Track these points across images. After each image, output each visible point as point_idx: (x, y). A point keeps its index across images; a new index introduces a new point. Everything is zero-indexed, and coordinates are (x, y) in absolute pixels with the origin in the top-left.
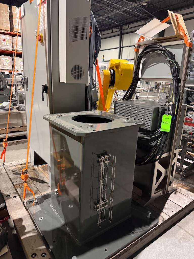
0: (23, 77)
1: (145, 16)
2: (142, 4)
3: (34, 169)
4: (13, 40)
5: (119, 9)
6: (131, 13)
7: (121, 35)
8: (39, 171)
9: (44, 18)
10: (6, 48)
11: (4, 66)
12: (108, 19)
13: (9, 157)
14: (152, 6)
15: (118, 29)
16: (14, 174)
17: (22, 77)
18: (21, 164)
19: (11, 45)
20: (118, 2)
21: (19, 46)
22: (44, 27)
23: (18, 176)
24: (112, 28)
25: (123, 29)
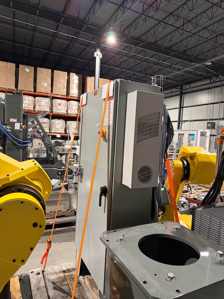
0: (79, 168)
1: (209, 75)
2: (205, 64)
3: (79, 283)
4: (68, 104)
5: (179, 70)
6: (193, 73)
7: (181, 95)
8: (85, 288)
9: (109, 113)
10: (60, 112)
11: (56, 130)
12: (167, 79)
13: (51, 254)
14: (218, 65)
15: (177, 88)
16: (54, 288)
17: (77, 167)
18: (64, 272)
19: (66, 109)
20: (178, 63)
21: (73, 110)
22: (109, 123)
23: (59, 292)
24: (171, 88)
25: (183, 89)
